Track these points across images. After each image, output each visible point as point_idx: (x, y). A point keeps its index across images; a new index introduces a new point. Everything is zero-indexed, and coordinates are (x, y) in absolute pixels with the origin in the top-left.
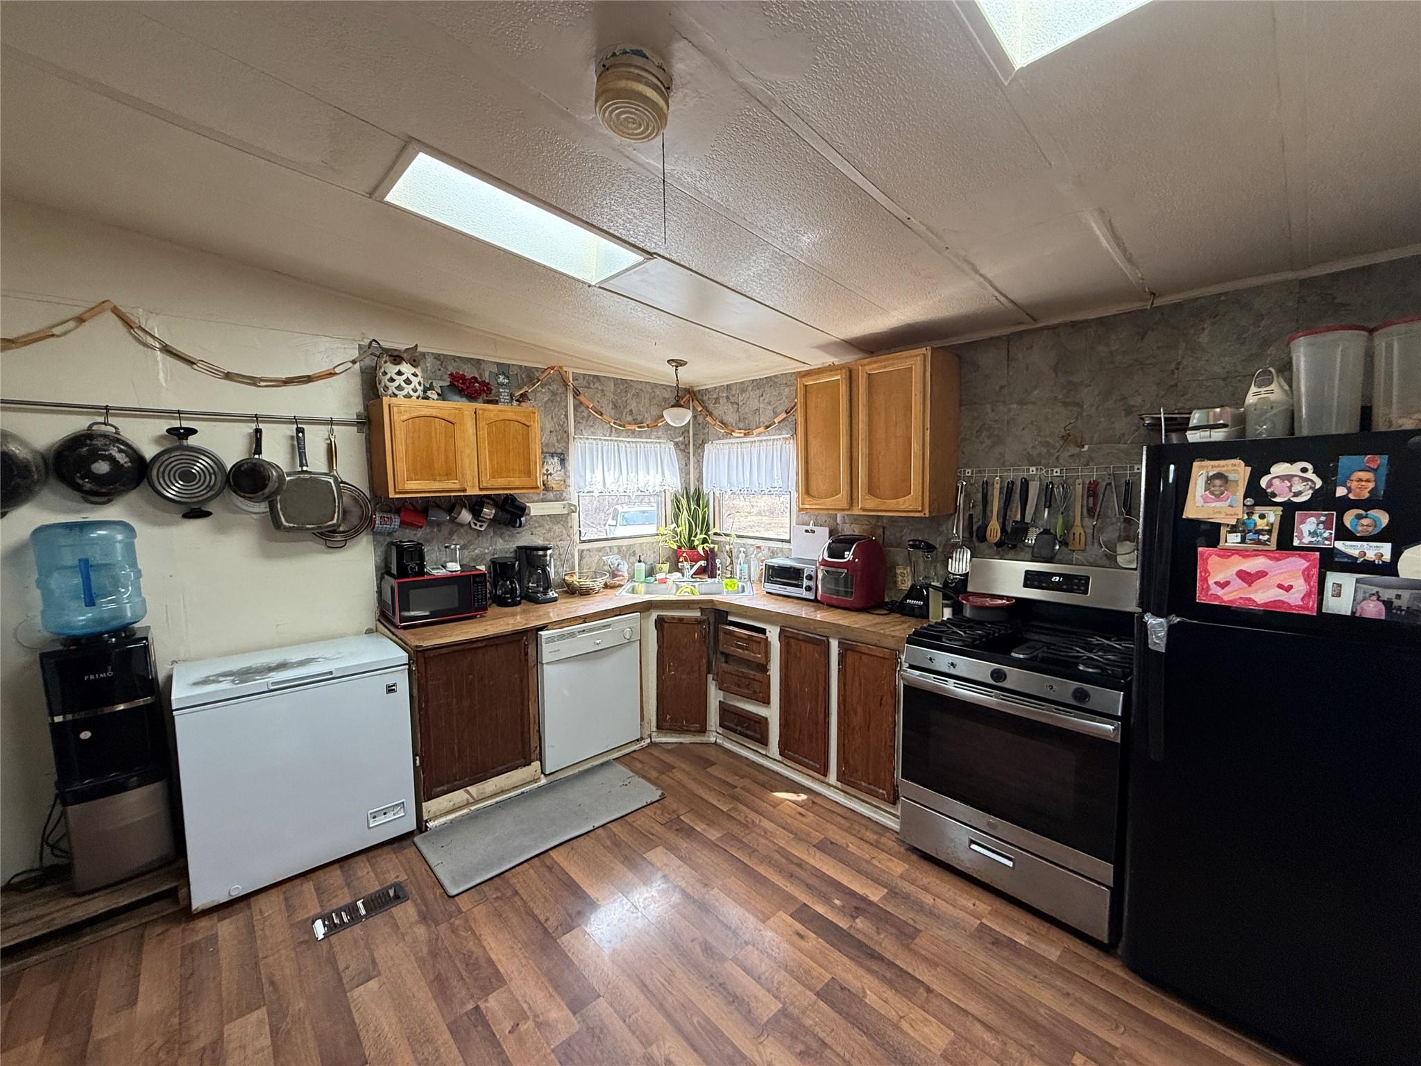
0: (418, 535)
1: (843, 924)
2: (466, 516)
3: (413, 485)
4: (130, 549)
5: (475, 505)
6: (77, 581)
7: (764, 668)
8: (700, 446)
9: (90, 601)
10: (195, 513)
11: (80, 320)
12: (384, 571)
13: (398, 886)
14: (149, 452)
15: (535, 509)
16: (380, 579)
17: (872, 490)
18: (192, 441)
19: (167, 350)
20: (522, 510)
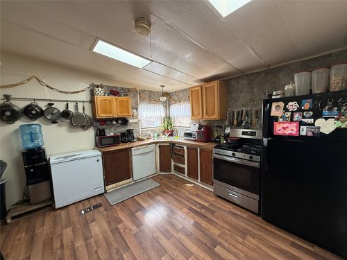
0: (104, 127)
1: (199, 210)
2: (115, 123)
3: (102, 115)
4: (40, 130)
5: (117, 120)
6: (29, 137)
7: (183, 156)
8: (169, 106)
9: (32, 141)
10: (54, 122)
11: (28, 80)
12: (96, 135)
13: (100, 204)
14: (44, 109)
15: (131, 121)
16: (95, 137)
17: (207, 114)
18: (53, 106)
19: (47, 86)
20: (128, 121)
